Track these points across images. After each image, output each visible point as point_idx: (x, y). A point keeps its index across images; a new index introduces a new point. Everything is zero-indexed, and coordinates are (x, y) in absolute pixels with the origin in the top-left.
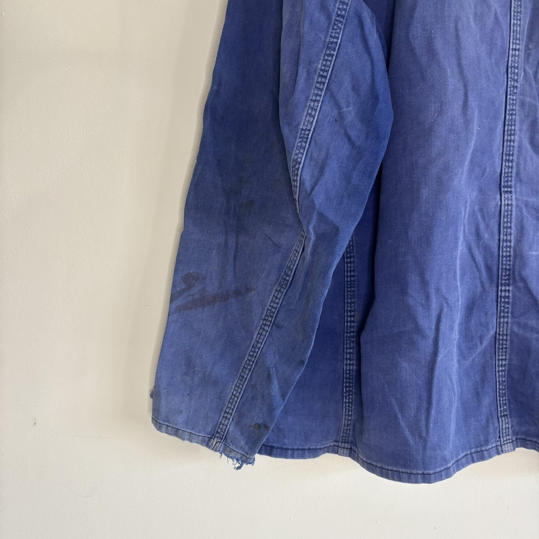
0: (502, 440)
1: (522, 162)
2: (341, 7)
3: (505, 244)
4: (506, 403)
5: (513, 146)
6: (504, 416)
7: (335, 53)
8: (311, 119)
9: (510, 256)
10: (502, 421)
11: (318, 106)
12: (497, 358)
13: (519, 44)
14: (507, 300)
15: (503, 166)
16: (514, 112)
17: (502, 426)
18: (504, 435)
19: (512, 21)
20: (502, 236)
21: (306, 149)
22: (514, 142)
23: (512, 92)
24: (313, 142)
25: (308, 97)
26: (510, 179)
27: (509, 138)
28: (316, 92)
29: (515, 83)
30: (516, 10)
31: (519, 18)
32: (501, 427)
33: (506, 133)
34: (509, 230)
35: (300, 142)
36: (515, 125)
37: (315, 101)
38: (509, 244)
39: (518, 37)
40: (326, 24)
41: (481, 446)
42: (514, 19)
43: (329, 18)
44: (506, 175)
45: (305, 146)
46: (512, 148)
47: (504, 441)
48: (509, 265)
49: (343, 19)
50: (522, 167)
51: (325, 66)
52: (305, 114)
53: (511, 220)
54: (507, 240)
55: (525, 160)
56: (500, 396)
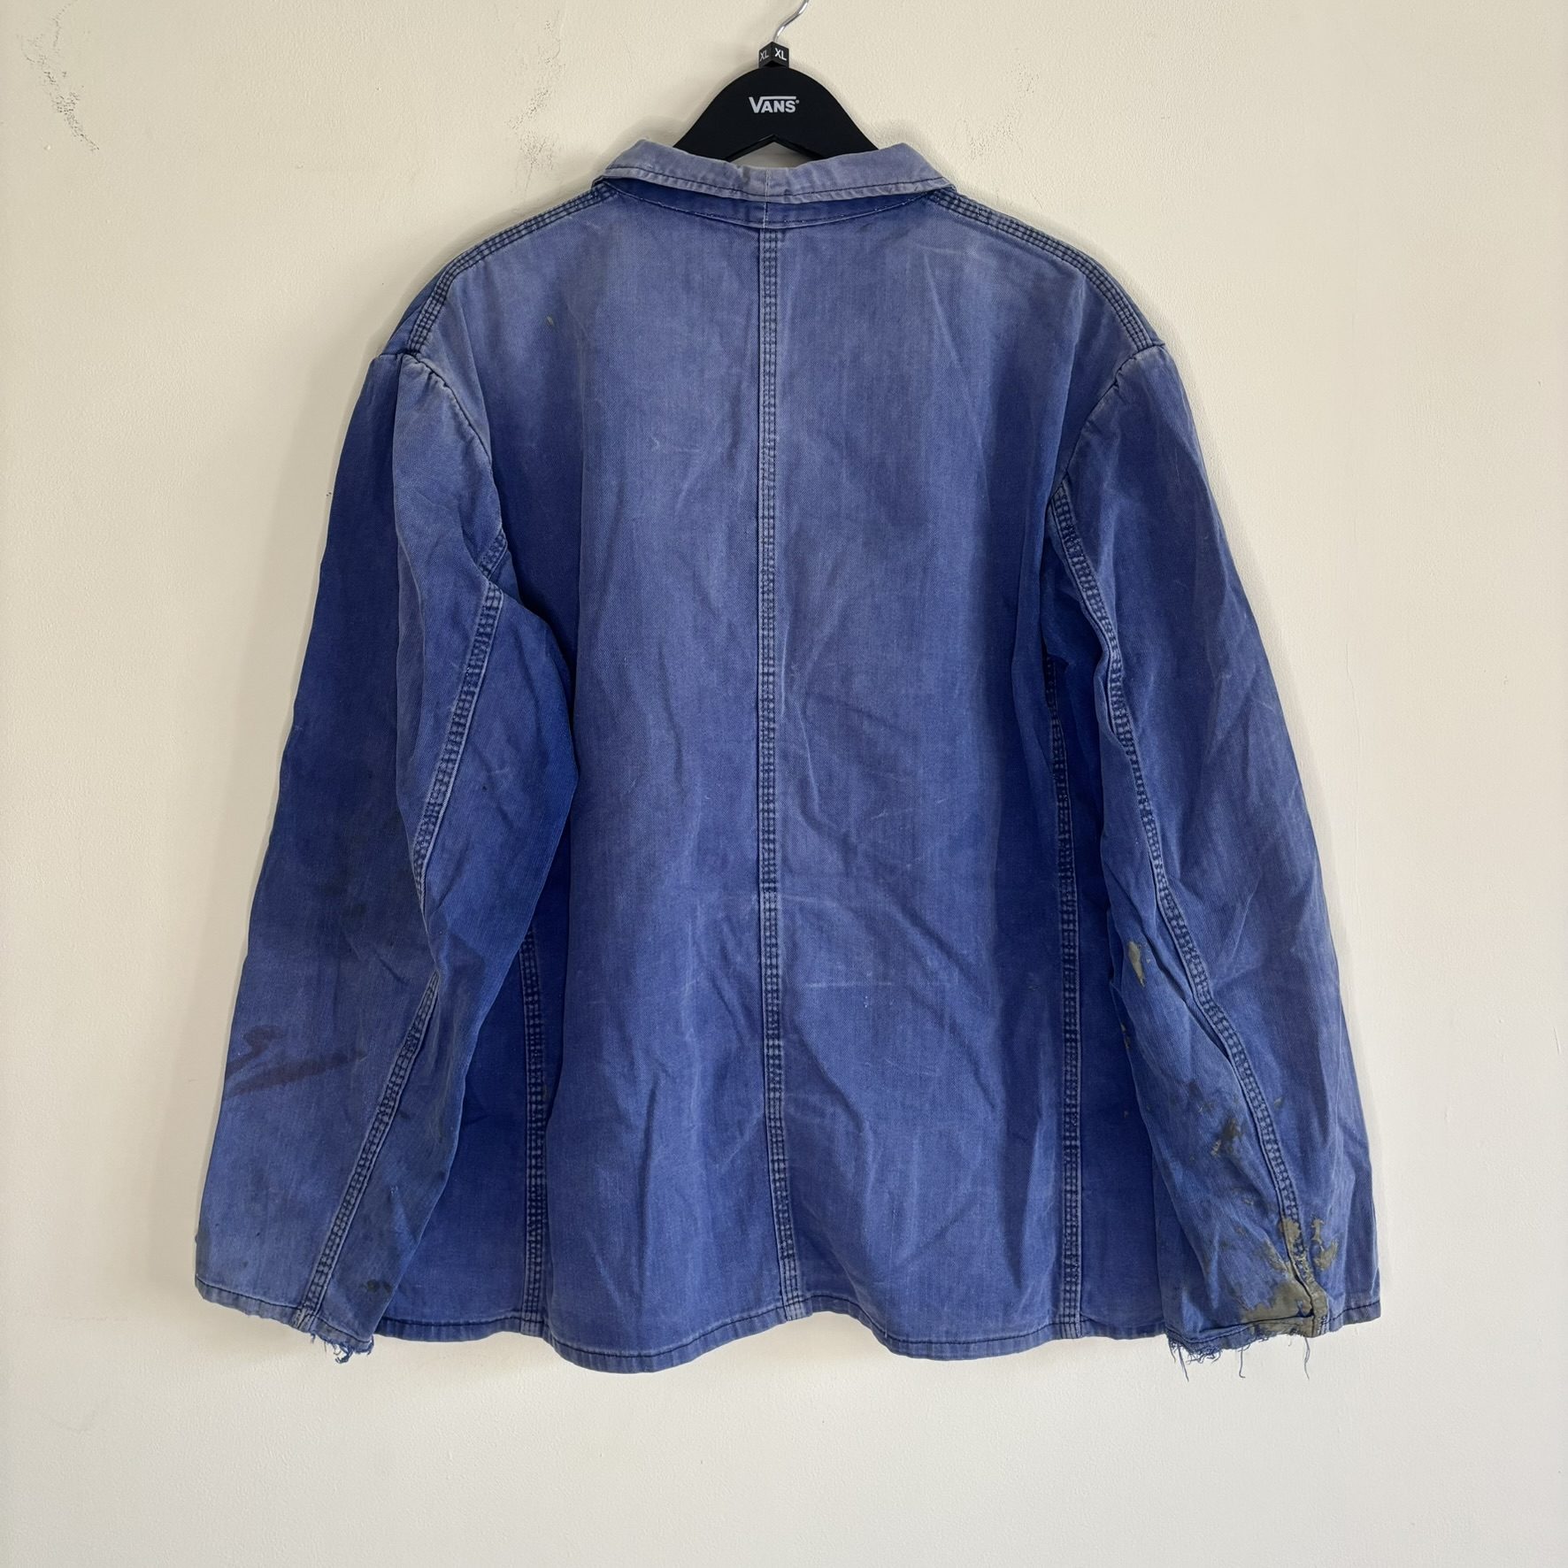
0: (785, 1298)
1: (790, 843)
2: (483, 622)
3: (769, 972)
4: (791, 1235)
5: (774, 819)
6: (788, 1256)
7: (477, 690)
8: (443, 788)
9: (777, 990)
10: (784, 1265)
11: (453, 768)
12: (770, 1158)
13: (773, 666)
14: (777, 1062)
15: (761, 849)
16: (772, 767)
17: (785, 1273)
18: (789, 1288)
19: (761, 632)
20: (763, 959)
21: (435, 834)
22: (774, 813)
23: (766, 738)
24: (446, 822)
25: (438, 755)
26: (772, 868)
27: (766, 806)
28: (450, 747)
29: (771, 723)
30: (766, 615)
31: (771, 626)
32: (782, 1276)
33: (760, 799)
34: (774, 949)
35: (426, 823)
36: (774, 787)
37: (448, 761)
38: (775, 972)
39: (771, 655)
40: (462, 648)
41: (750, 1309)
42: (763, 629)
43: (466, 638)
44: (766, 863)
45: (434, 830)
46: (771, 822)
47: (788, 1301)
48: (778, 1005)
49: (490, 639)
50: (789, 850)
51: (462, 709)
52: (434, 780)
53: (776, 933)
54: (771, 964)
55: (794, 838)
56: (779, 1223)
